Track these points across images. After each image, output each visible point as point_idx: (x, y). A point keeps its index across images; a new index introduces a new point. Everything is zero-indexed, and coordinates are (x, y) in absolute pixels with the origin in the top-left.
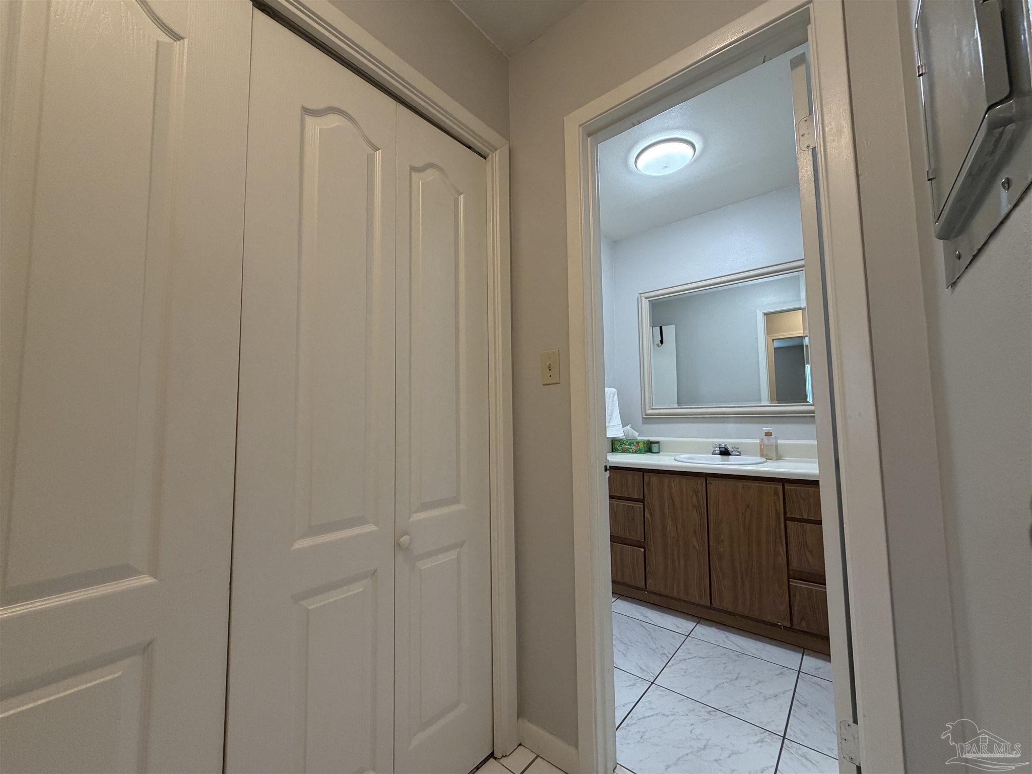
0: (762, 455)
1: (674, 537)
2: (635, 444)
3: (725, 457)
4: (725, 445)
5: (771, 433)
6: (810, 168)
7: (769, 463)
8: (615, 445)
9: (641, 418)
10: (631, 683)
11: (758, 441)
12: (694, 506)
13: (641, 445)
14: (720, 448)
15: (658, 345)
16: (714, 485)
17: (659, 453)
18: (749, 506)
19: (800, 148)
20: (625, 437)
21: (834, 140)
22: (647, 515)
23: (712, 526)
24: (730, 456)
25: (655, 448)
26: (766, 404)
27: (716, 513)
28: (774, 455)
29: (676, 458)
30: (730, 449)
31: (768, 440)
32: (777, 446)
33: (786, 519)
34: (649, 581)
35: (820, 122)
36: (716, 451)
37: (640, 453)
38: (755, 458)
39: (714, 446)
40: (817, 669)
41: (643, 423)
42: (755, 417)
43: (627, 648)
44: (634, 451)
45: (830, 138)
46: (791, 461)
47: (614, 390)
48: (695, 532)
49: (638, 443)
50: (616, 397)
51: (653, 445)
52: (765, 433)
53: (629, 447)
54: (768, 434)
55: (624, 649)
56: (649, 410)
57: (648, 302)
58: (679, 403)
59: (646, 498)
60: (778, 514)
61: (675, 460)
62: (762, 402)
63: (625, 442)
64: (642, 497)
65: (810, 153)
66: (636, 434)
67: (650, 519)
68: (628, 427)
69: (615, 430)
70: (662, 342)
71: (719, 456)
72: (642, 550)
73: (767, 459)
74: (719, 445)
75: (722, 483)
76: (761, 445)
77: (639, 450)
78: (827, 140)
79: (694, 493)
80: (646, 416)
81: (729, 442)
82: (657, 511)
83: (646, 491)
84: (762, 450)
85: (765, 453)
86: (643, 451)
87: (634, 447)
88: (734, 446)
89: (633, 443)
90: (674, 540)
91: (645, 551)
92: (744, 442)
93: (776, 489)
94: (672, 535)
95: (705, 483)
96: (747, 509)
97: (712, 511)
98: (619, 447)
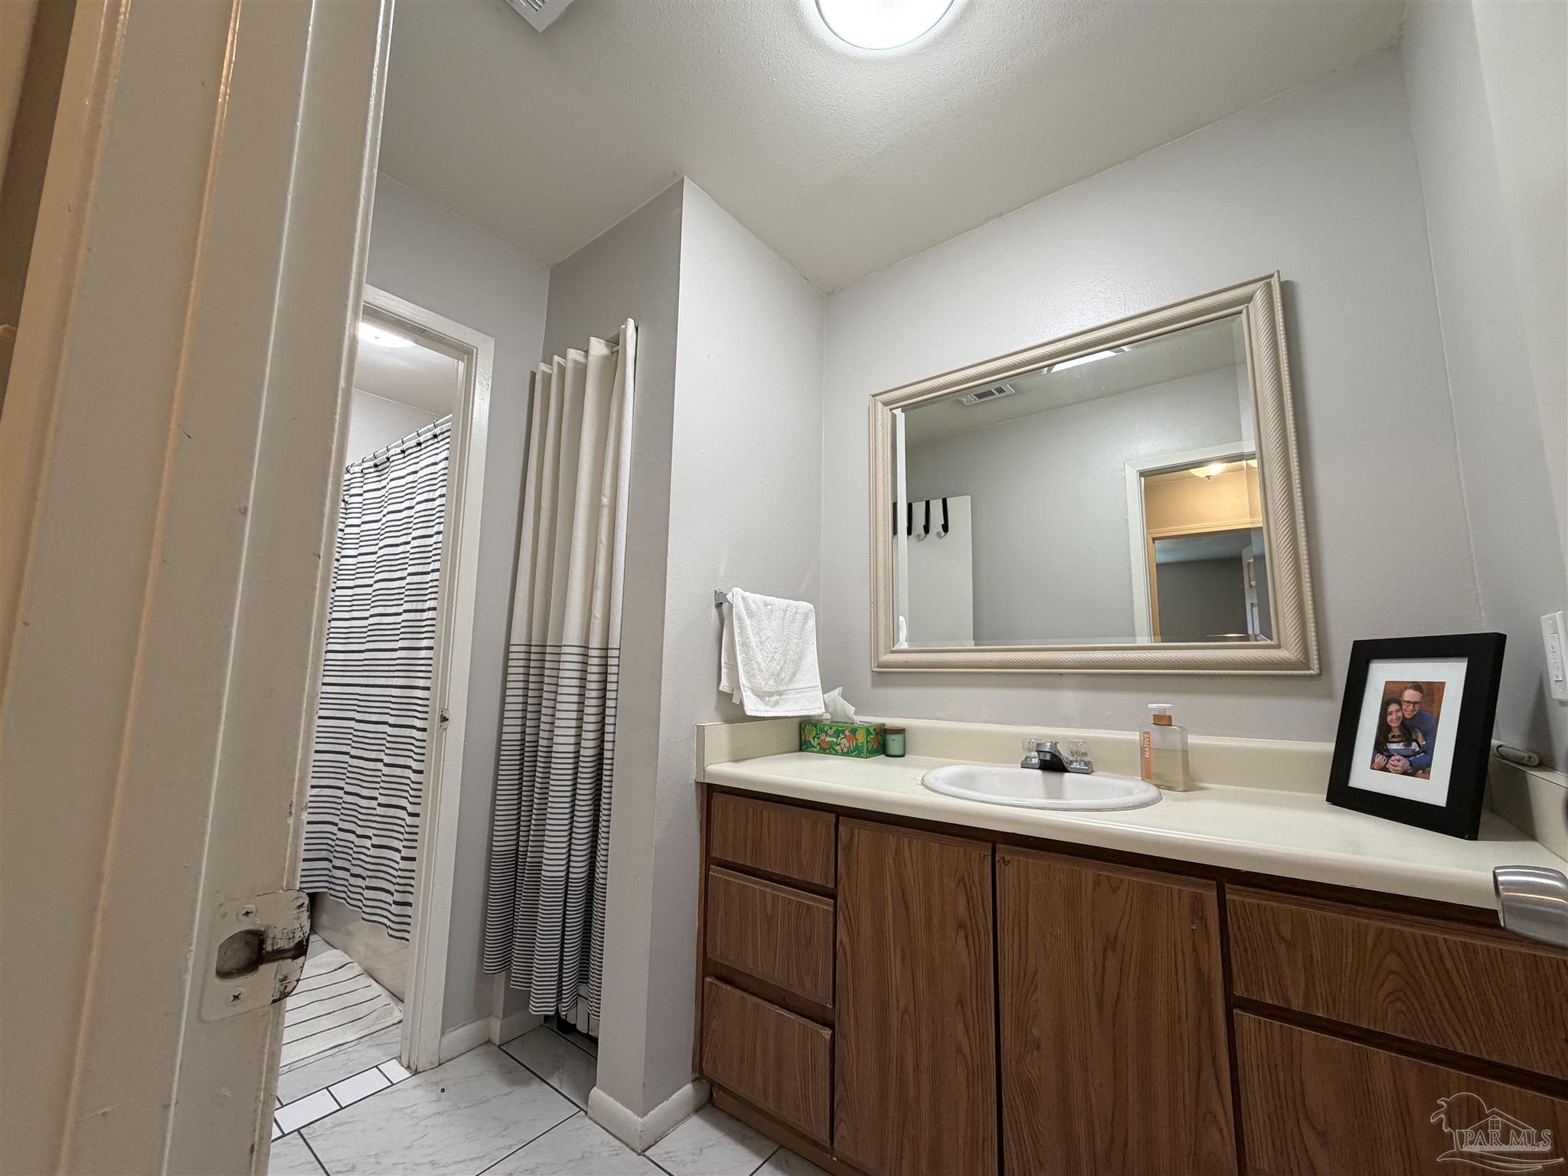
0: (1147, 776)
1: (906, 1010)
2: (847, 733)
3: (1053, 777)
4: (1054, 745)
5: (1170, 717)
8: (807, 735)
9: (868, 669)
11: (1135, 736)
12: (961, 926)
13: (861, 737)
14: (1039, 752)
16: (1014, 867)
17: (903, 756)
18: (1114, 943)
20: (828, 716)
22: (842, 935)
23: (1006, 992)
24: (1067, 776)
25: (894, 743)
28: (1179, 777)
29: (928, 780)
30: (1065, 753)
31: (1162, 734)
32: (1185, 752)
33: (1232, 1003)
34: (841, 1129)
36: (1031, 758)
37: (860, 755)
38: (1130, 786)
39: (1025, 746)
41: (871, 684)
42: (1123, 675)
44: (845, 750)
47: (806, 606)
48: (960, 1002)
49: (854, 731)
50: (812, 622)
51: (890, 737)
52: (1154, 715)
53: (835, 740)
54: (1162, 720)
56: (886, 653)
59: (840, 887)
60: (1204, 982)
63: (826, 728)
64: (831, 885)
66: (852, 709)
67: (848, 947)
68: (836, 693)
69: (805, 696)
71: (1039, 772)
72: (827, 1033)
73: (1159, 786)
74: (1038, 745)
75: (1036, 864)
76: (1142, 749)
77: (856, 748)
79: (962, 884)
80: (878, 667)
81: (1064, 738)
82: (866, 926)
83: (841, 870)
84: (1146, 764)
85: (1154, 770)
86: (865, 751)
87: (844, 740)
88: (1075, 749)
89: (843, 732)
90: (907, 1017)
91: (833, 1036)
92: (1101, 738)
93: (1197, 899)
94: (902, 1004)
95: (990, 858)
96: (1110, 952)
97: (1009, 945)
98: (814, 738)
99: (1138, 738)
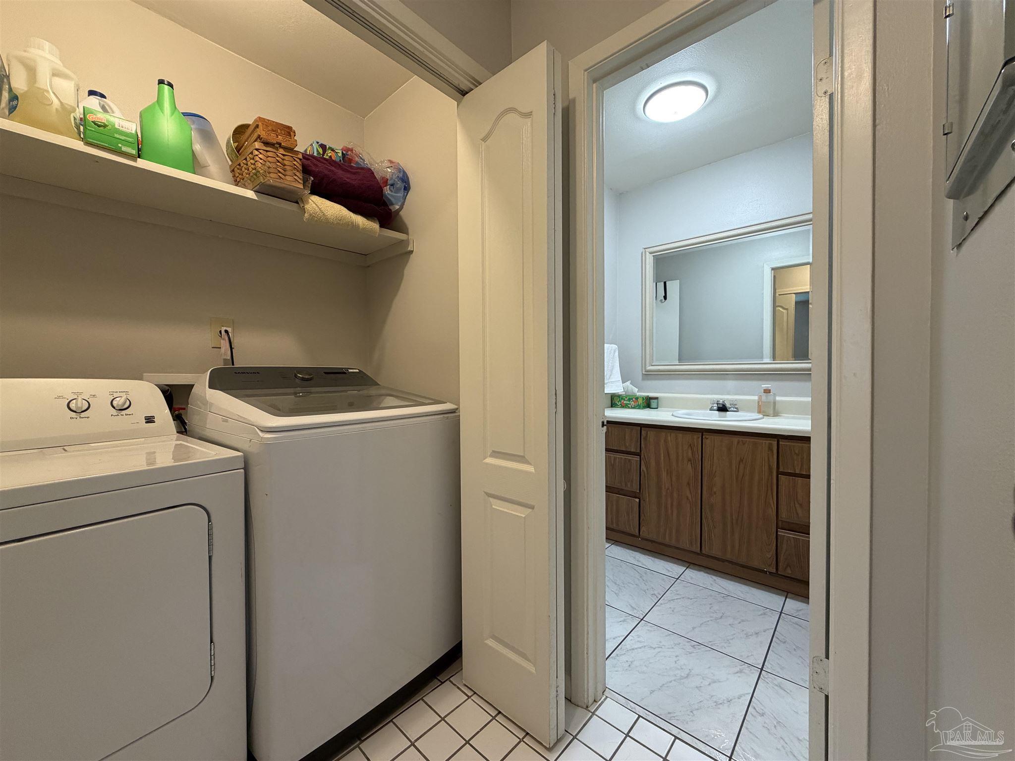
0: (759, 412)
1: (668, 489)
2: (634, 399)
3: (723, 413)
4: (723, 402)
5: (770, 390)
6: (826, 116)
7: (766, 419)
8: (615, 401)
9: (641, 373)
10: (622, 619)
11: (756, 398)
12: (689, 460)
13: (640, 401)
14: (717, 404)
15: (661, 300)
16: (709, 440)
17: (657, 408)
18: (742, 461)
19: (817, 94)
20: (624, 393)
21: (853, 87)
22: (643, 467)
23: (705, 479)
24: (728, 412)
25: (654, 403)
26: (766, 362)
27: (710, 467)
28: (771, 412)
29: (674, 414)
30: (728, 405)
31: (766, 396)
32: (775, 403)
33: (778, 473)
34: (643, 529)
35: (840, 66)
36: (714, 407)
37: (639, 408)
38: (753, 414)
39: (712, 402)
40: (798, 611)
41: (643, 379)
42: (755, 374)
43: (620, 589)
44: (633, 406)
45: (849, 84)
46: (788, 418)
47: (615, 346)
48: (688, 484)
49: (637, 399)
50: (617, 354)
51: (652, 401)
52: (764, 390)
53: (628, 402)
54: (767, 391)
55: (617, 590)
56: (649, 366)
57: (652, 258)
58: (680, 360)
59: (642, 452)
60: (770, 468)
61: (673, 415)
62: (764, 359)
63: (624, 398)
64: (638, 451)
65: (827, 100)
66: (636, 390)
67: (646, 472)
68: (628, 383)
69: (614, 385)
70: (665, 298)
71: (717, 412)
72: (637, 500)
73: (764, 415)
74: (718, 401)
75: (717, 438)
76: (758, 402)
77: (638, 405)
78: (846, 86)
79: (690, 447)
80: (646, 372)
81: (727, 399)
82: (653, 463)
83: (643, 445)
84: (759, 406)
85: (762, 409)
86: (642, 406)
87: (633, 403)
88: (732, 403)
89: (632, 399)
90: (668, 491)
91: (640, 501)
92: (742, 399)
93: (770, 444)
94: (666, 487)
95: (701, 438)
96: (741, 463)
97: (706, 464)
98: (618, 402)
99: (757, 398)
